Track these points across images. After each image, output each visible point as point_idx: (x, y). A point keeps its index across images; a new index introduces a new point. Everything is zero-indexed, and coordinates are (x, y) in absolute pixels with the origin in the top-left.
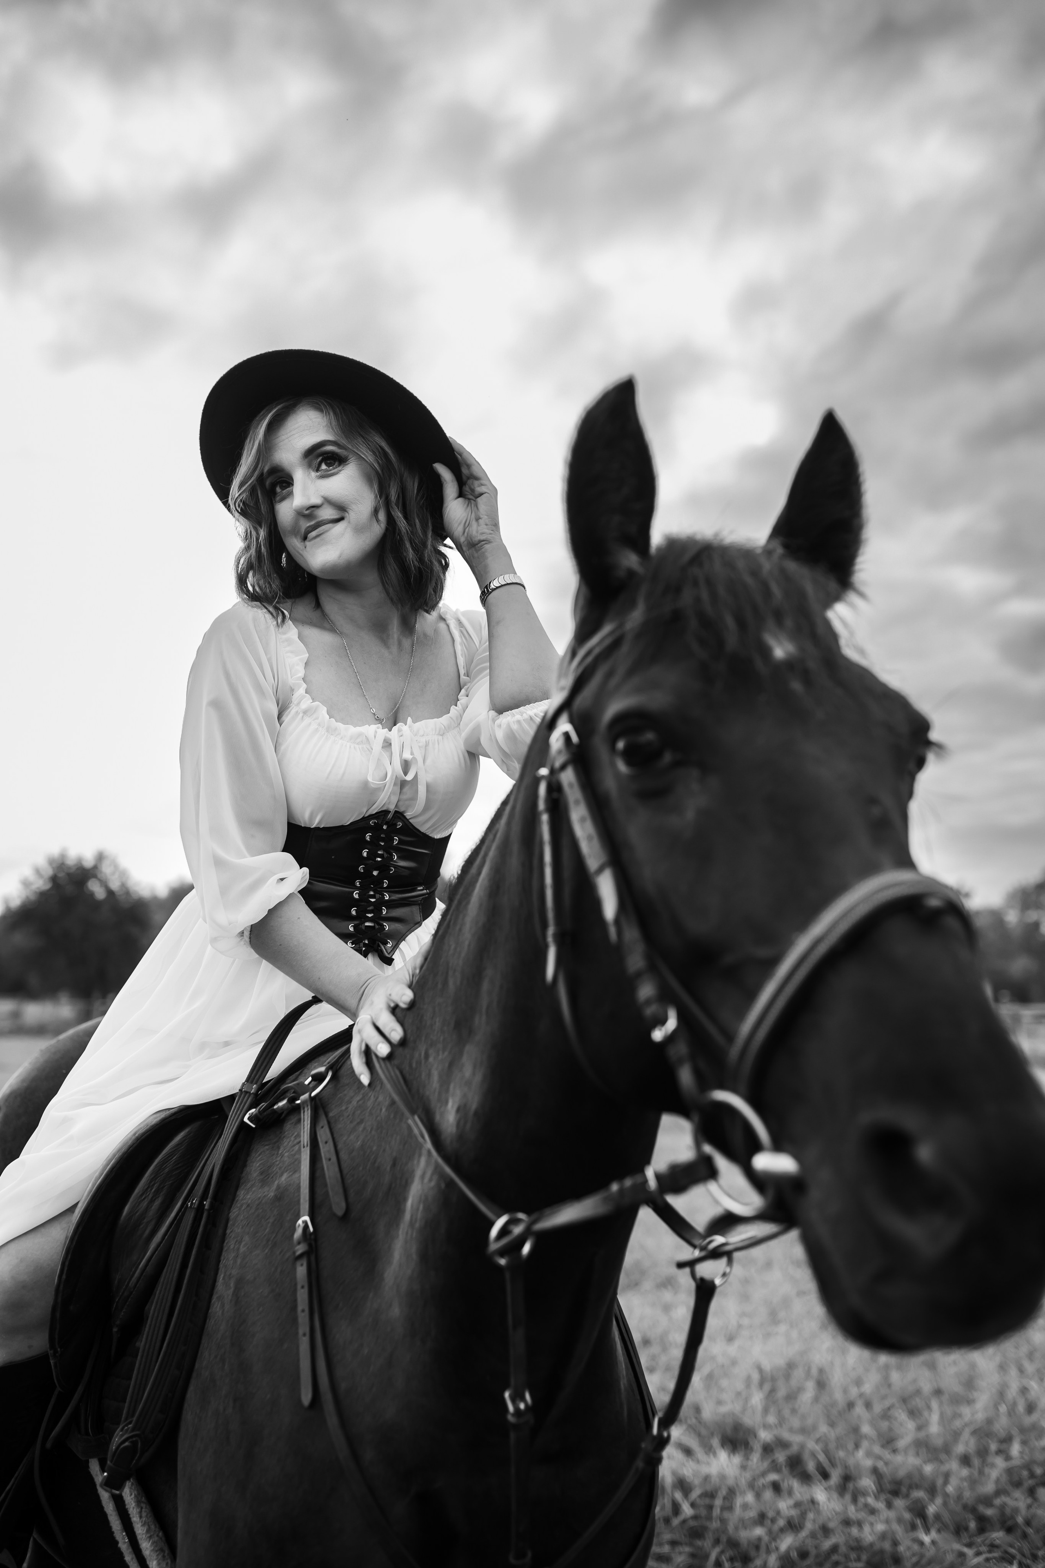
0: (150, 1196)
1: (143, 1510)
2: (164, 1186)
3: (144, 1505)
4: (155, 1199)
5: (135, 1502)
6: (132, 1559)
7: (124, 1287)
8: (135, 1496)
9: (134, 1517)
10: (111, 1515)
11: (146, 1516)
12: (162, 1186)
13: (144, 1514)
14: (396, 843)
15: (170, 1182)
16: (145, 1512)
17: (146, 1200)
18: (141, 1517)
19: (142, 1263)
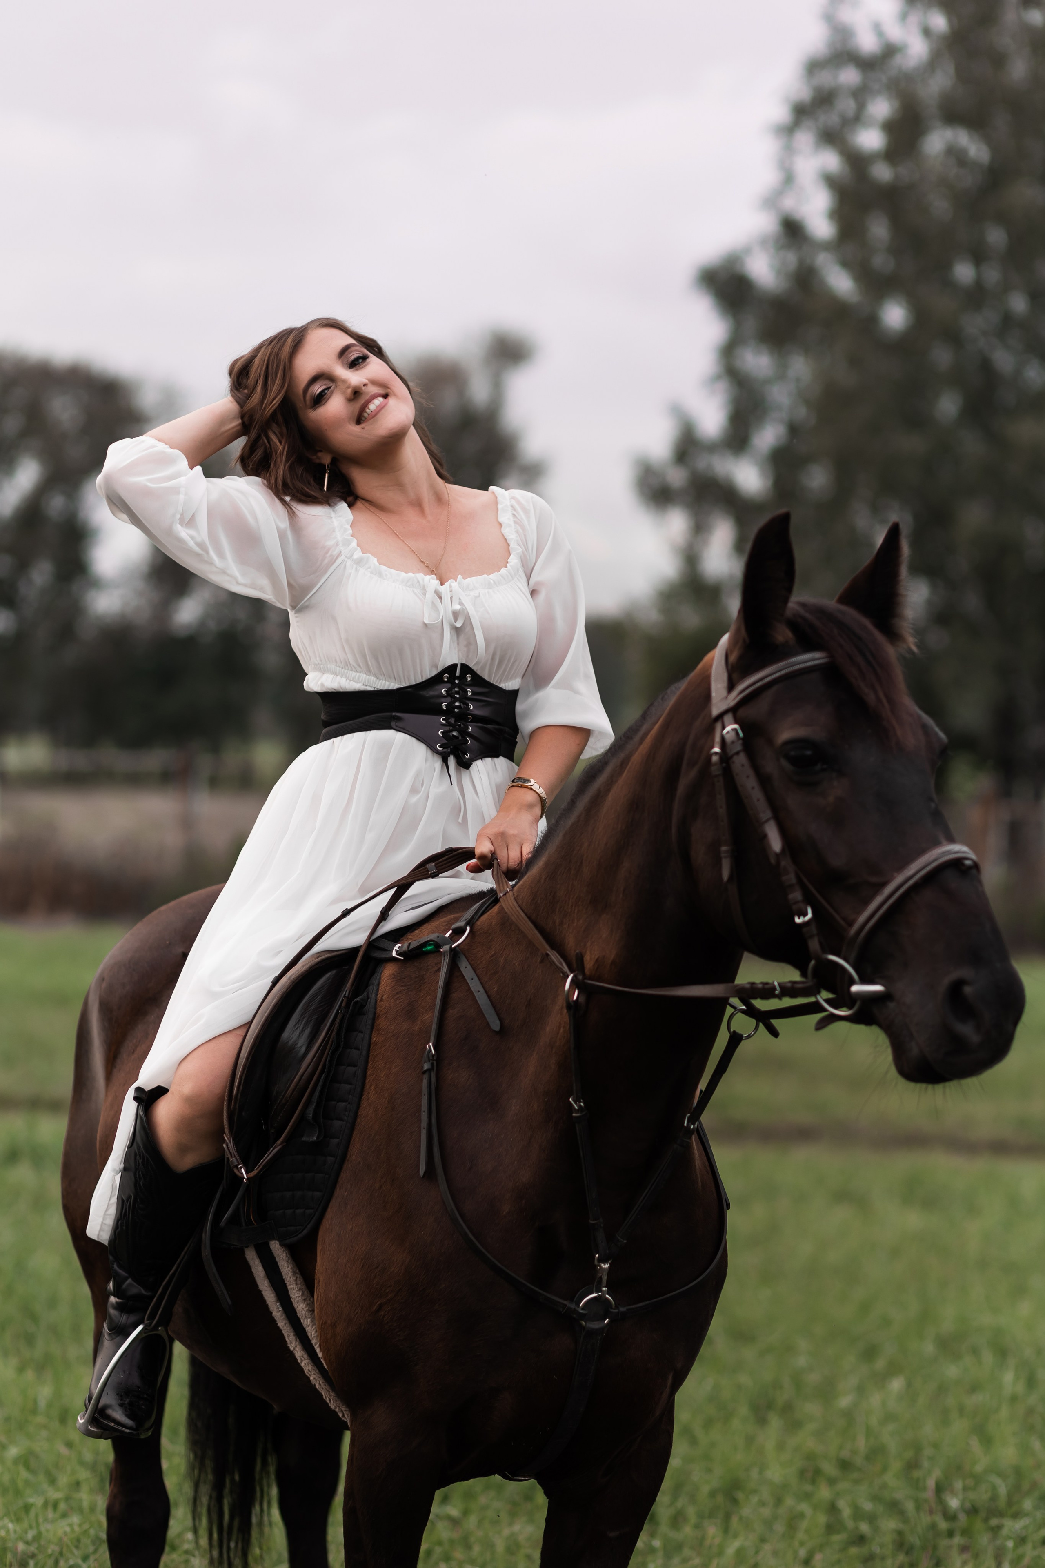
0: (301, 1028)
1: (298, 1279)
2: (311, 1020)
3: (298, 1276)
4: (305, 1030)
5: (291, 1272)
6: (285, 1324)
7: (281, 1097)
8: (291, 1268)
9: (290, 1285)
10: (266, 1290)
11: (301, 1284)
12: (310, 1019)
13: (299, 1282)
14: (469, 694)
15: (316, 1017)
16: (299, 1280)
17: (298, 1029)
18: (296, 1284)
19: (296, 1078)
